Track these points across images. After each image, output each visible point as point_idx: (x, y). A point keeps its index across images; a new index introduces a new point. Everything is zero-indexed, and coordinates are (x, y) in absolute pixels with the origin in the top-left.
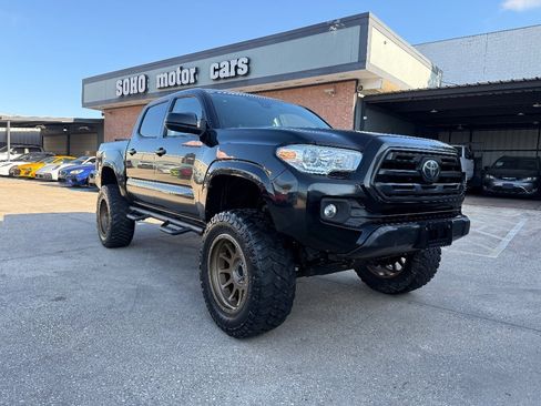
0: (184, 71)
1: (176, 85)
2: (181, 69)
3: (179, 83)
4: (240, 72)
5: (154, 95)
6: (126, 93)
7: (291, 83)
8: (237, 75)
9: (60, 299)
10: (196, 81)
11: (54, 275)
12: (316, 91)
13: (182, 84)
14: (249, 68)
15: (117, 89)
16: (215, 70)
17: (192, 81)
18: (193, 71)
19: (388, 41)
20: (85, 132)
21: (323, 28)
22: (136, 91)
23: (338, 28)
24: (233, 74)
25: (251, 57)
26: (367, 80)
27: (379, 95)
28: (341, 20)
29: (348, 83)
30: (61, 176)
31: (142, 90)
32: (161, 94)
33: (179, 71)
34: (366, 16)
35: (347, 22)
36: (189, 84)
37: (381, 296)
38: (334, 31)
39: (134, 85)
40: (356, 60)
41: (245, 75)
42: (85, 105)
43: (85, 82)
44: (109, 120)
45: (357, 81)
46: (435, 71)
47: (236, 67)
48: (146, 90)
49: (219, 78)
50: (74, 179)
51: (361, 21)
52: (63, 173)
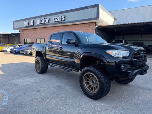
0: (45, 19)
1: (43, 23)
2: (44, 18)
3: (44, 23)
4: (62, 19)
5: (36, 26)
6: (27, 25)
7: (77, 23)
8: (61, 20)
9: (38, 91)
10: (49, 22)
11: (31, 84)
12: (84, 25)
13: (45, 23)
14: (65, 19)
15: (24, 24)
16: (55, 19)
17: (48, 22)
18: (48, 19)
19: (104, 12)
20: (14, 37)
21: (86, 8)
22: (30, 25)
23: (91, 8)
24: (60, 20)
25: (65, 15)
26: (98, 22)
27: (102, 26)
28: (91, 6)
29: (93, 23)
30: (11, 51)
31: (32, 25)
32: (38, 26)
33: (44, 19)
34: (98, 5)
35: (93, 6)
36: (47, 23)
37: (121, 85)
38: (90, 9)
39: (30, 23)
40: (96, 17)
41: (64, 21)
42: (14, 29)
43: (14, 22)
44: (22, 33)
45: (96, 22)
46: (115, 19)
47: (61, 18)
48: (34, 24)
49: (56, 21)
50: (15, 51)
51: (97, 6)
52: (12, 50)
